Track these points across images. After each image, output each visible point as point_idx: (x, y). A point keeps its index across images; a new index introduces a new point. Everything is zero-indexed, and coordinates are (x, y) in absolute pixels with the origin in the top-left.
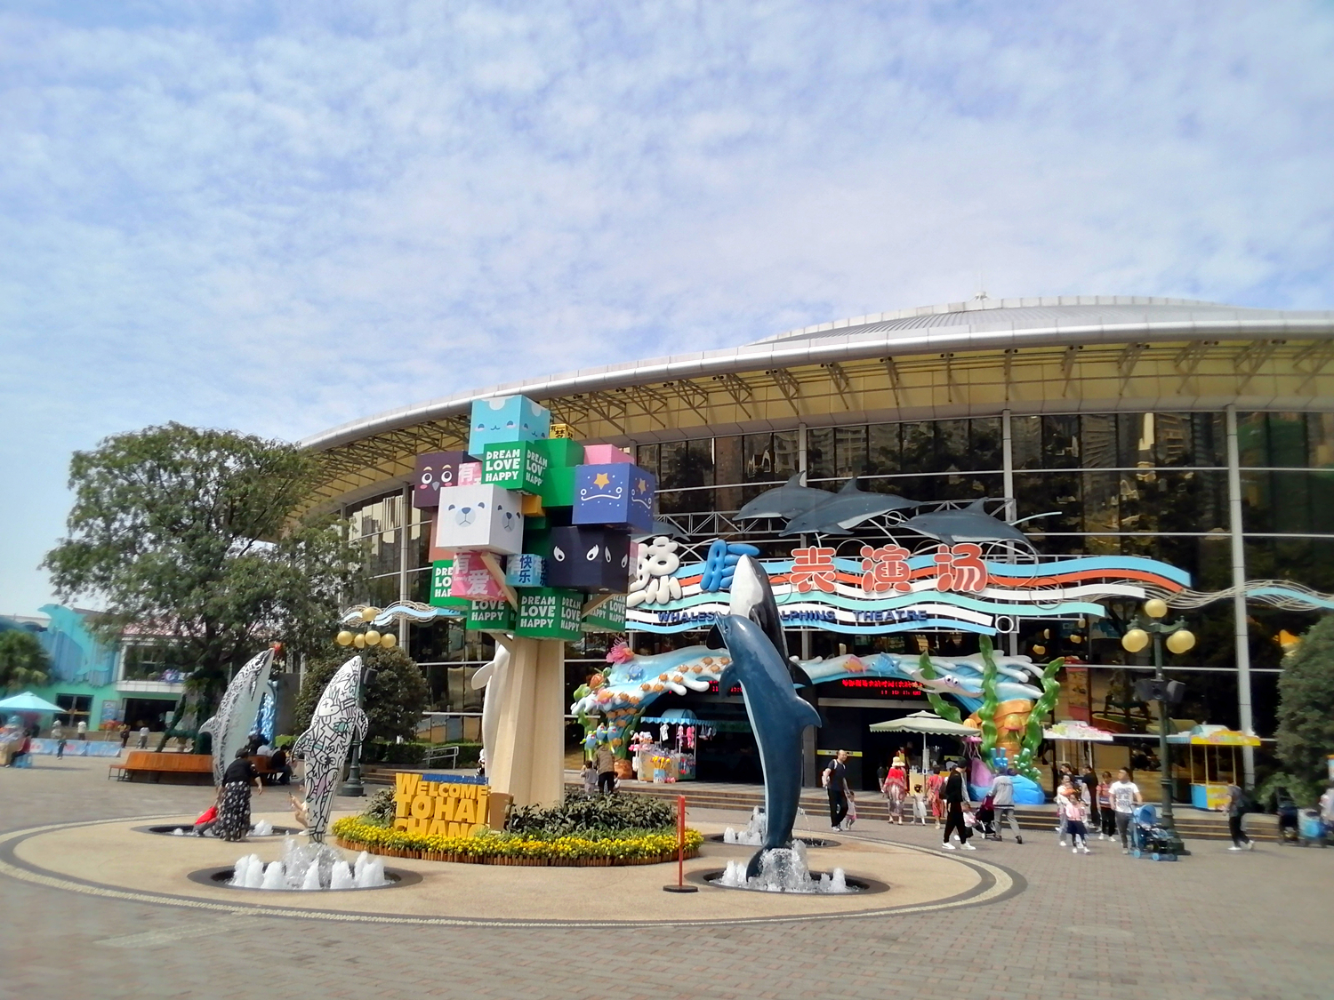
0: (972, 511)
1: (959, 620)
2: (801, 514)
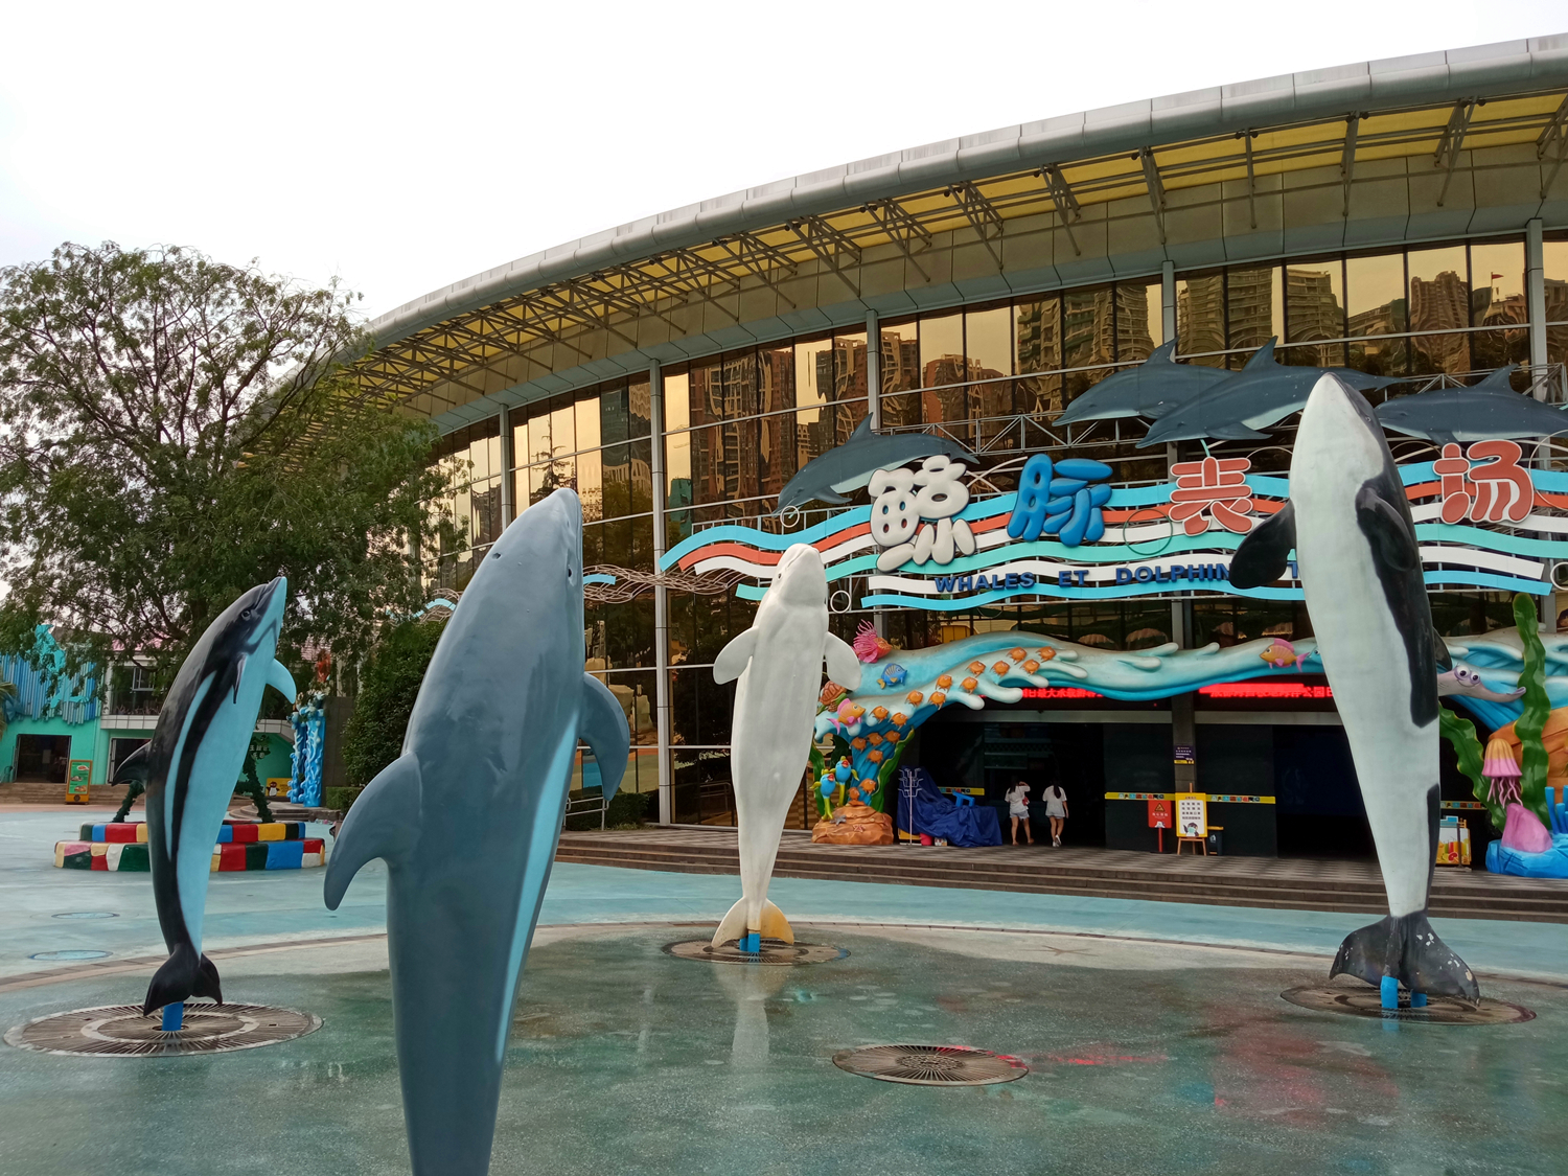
0: (1489, 388)
1: (1485, 571)
2: (1174, 410)
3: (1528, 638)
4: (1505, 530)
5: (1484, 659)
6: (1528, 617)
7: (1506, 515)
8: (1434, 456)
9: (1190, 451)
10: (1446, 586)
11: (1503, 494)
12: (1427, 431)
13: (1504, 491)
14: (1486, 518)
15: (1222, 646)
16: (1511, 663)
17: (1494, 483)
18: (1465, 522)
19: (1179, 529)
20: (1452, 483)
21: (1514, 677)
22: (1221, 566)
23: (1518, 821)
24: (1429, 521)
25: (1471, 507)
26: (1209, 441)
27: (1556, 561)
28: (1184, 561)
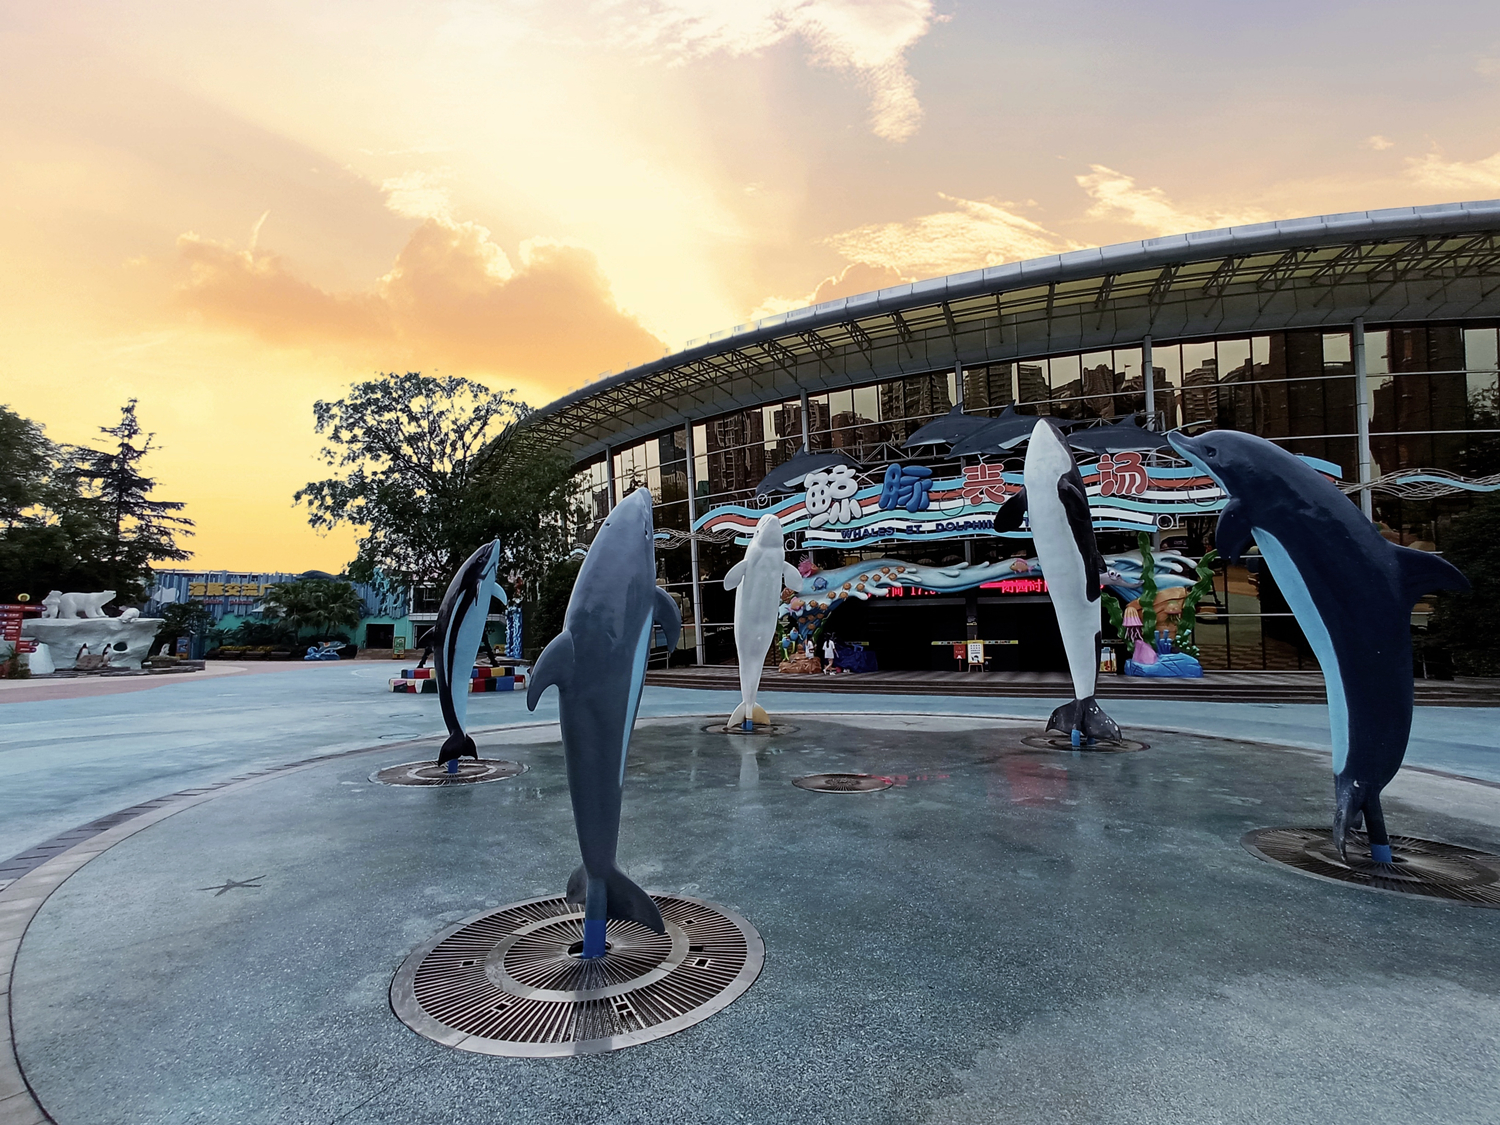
0: (1123, 425)
1: (1122, 520)
2: (964, 439)
3: (1147, 556)
4: (1133, 499)
5: (1124, 566)
6: (1146, 543)
7: (1133, 491)
8: (1097, 461)
9: (972, 461)
10: (1104, 529)
11: (1132, 480)
12: (1093, 448)
13: (1133, 478)
14: (1124, 493)
15: (991, 563)
16: (1137, 568)
17: (1127, 475)
18: (1113, 495)
19: (968, 502)
20: (1106, 475)
21: (1138, 575)
22: (989, 521)
23: (1141, 648)
24: (1095, 495)
25: (1116, 487)
26: (982, 455)
27: (1160, 514)
28: (970, 519)
